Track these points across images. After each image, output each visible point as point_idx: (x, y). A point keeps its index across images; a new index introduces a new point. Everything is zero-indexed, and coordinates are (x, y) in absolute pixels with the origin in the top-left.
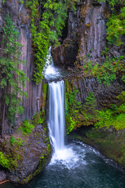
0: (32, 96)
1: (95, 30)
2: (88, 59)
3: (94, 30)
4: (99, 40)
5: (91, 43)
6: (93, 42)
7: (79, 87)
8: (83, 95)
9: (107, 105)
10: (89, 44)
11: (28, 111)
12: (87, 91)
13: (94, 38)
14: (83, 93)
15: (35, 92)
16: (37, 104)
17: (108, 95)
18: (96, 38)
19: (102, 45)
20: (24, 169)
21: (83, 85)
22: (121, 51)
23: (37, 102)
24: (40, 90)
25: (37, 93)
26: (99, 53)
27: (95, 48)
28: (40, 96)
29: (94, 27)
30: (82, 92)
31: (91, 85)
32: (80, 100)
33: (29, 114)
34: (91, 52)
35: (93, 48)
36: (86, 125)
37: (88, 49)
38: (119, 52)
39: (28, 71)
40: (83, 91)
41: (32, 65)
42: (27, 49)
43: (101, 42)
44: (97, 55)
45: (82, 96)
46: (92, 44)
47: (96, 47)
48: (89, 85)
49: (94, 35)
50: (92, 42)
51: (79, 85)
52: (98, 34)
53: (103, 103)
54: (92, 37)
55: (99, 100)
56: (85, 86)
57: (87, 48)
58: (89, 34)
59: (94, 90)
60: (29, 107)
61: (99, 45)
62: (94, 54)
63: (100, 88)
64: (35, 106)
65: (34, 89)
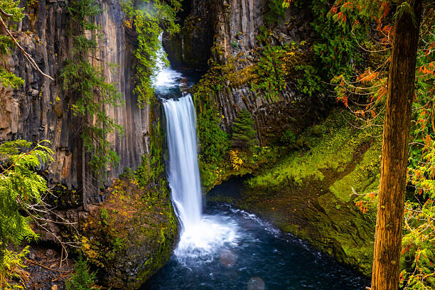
0: (134, 129)
2: (234, 51)
4: (251, 14)
5: (236, 21)
6: (241, 19)
8: (229, 119)
9: (275, 135)
10: (233, 23)
11: (128, 158)
12: (237, 110)
13: (241, 12)
14: (229, 117)
15: (139, 124)
16: (144, 143)
17: (275, 115)
18: (244, 11)
19: (256, 25)
21: (228, 101)
22: (293, 32)
23: (144, 140)
24: (148, 116)
25: (143, 122)
26: (252, 38)
27: (244, 30)
28: (148, 127)
30: (226, 115)
31: (244, 100)
33: (131, 162)
34: (237, 37)
35: (242, 31)
36: (240, 175)
37: (232, 32)
38: (289, 34)
39: (121, 83)
40: (228, 114)
41: (129, 71)
42: (118, 41)
43: (254, 18)
44: (249, 43)
45: (228, 121)
46: (238, 23)
47: (246, 28)
48: (240, 100)
49: (241, 6)
50: (238, 19)
51: (221, 100)
52: (249, 4)
53: (268, 132)
54: (237, 11)
55: (260, 126)
56: (233, 102)
57: (229, 31)
58: (231, 5)
59: (250, 109)
60: (129, 149)
61: (252, 23)
62: (243, 42)
63: (259, 104)
64: (141, 147)
65: (136, 116)
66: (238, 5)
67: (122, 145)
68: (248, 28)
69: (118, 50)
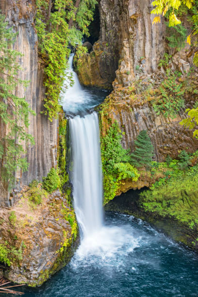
0: (43, 141)
1: (147, 24)
2: (137, 75)
3: (143, 25)
4: (154, 41)
5: (140, 47)
6: (144, 45)
7: (122, 123)
8: (130, 136)
9: (172, 152)
10: (137, 48)
11: (37, 167)
12: (137, 128)
13: (145, 39)
14: (130, 134)
15: (46, 135)
16: (51, 155)
17: (172, 134)
18: (148, 38)
19: (158, 51)
20: (34, 263)
21: (129, 119)
22: (191, 59)
23: (51, 150)
24: (56, 130)
25: (51, 136)
26: (154, 63)
27: (147, 56)
28: (56, 141)
29: (143, 20)
30: (127, 132)
31: (144, 119)
32: (125, 146)
33: (39, 171)
34: (140, 62)
36: (137, 187)
37: (136, 57)
38: (187, 61)
39: (33, 99)
40: (129, 131)
41: (40, 88)
42: (31, 61)
43: (156, 45)
44: (151, 67)
45: (129, 137)
46: (142, 49)
47: (149, 54)
48: (141, 119)
49: (145, 34)
50: (142, 45)
51: (123, 119)
52: (152, 32)
53: (165, 150)
54: (141, 38)
55: (158, 144)
56: (134, 121)
57: (133, 56)
58: (136, 32)
59: (149, 128)
60: (38, 159)
61: (154, 50)
62: (146, 66)
63: (158, 123)
64: (49, 158)
65: (45, 130)
66: (143, 33)
67: (31, 155)
68: (151, 53)
69: (31, 69)
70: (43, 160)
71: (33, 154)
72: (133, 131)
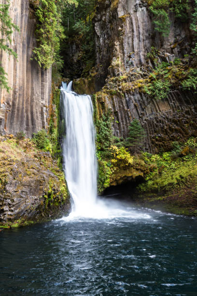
1: (134, 21)
2: (127, 67)
3: (132, 23)
4: (141, 36)
5: (128, 44)
6: (133, 40)
7: (115, 109)
8: (123, 124)
9: (163, 143)
10: (126, 44)
12: (130, 115)
13: (133, 35)
14: (122, 121)
15: (37, 90)
16: (42, 113)
17: (163, 123)
18: (135, 33)
19: (146, 46)
21: (121, 106)
22: (176, 50)
24: (47, 89)
25: (43, 93)
26: (142, 57)
27: (136, 50)
28: (47, 100)
29: (131, 19)
30: (120, 120)
31: (135, 106)
32: (119, 134)
34: (130, 57)
35: (133, 51)
36: (132, 176)
37: (125, 51)
39: (23, 44)
40: (122, 119)
41: (31, 38)
42: (22, 5)
43: (144, 40)
44: (140, 61)
45: (122, 126)
46: (131, 45)
47: (138, 48)
48: (132, 106)
49: (133, 31)
50: (130, 42)
51: (115, 105)
52: (139, 28)
53: (157, 140)
54: (129, 35)
55: (150, 134)
56: (126, 108)
57: (123, 50)
58: (125, 29)
59: (140, 115)
61: (142, 44)
62: (135, 60)
63: (148, 112)
66: (131, 30)
69: (22, 13)
70: (32, 113)
71: (21, 101)
72: (126, 118)
